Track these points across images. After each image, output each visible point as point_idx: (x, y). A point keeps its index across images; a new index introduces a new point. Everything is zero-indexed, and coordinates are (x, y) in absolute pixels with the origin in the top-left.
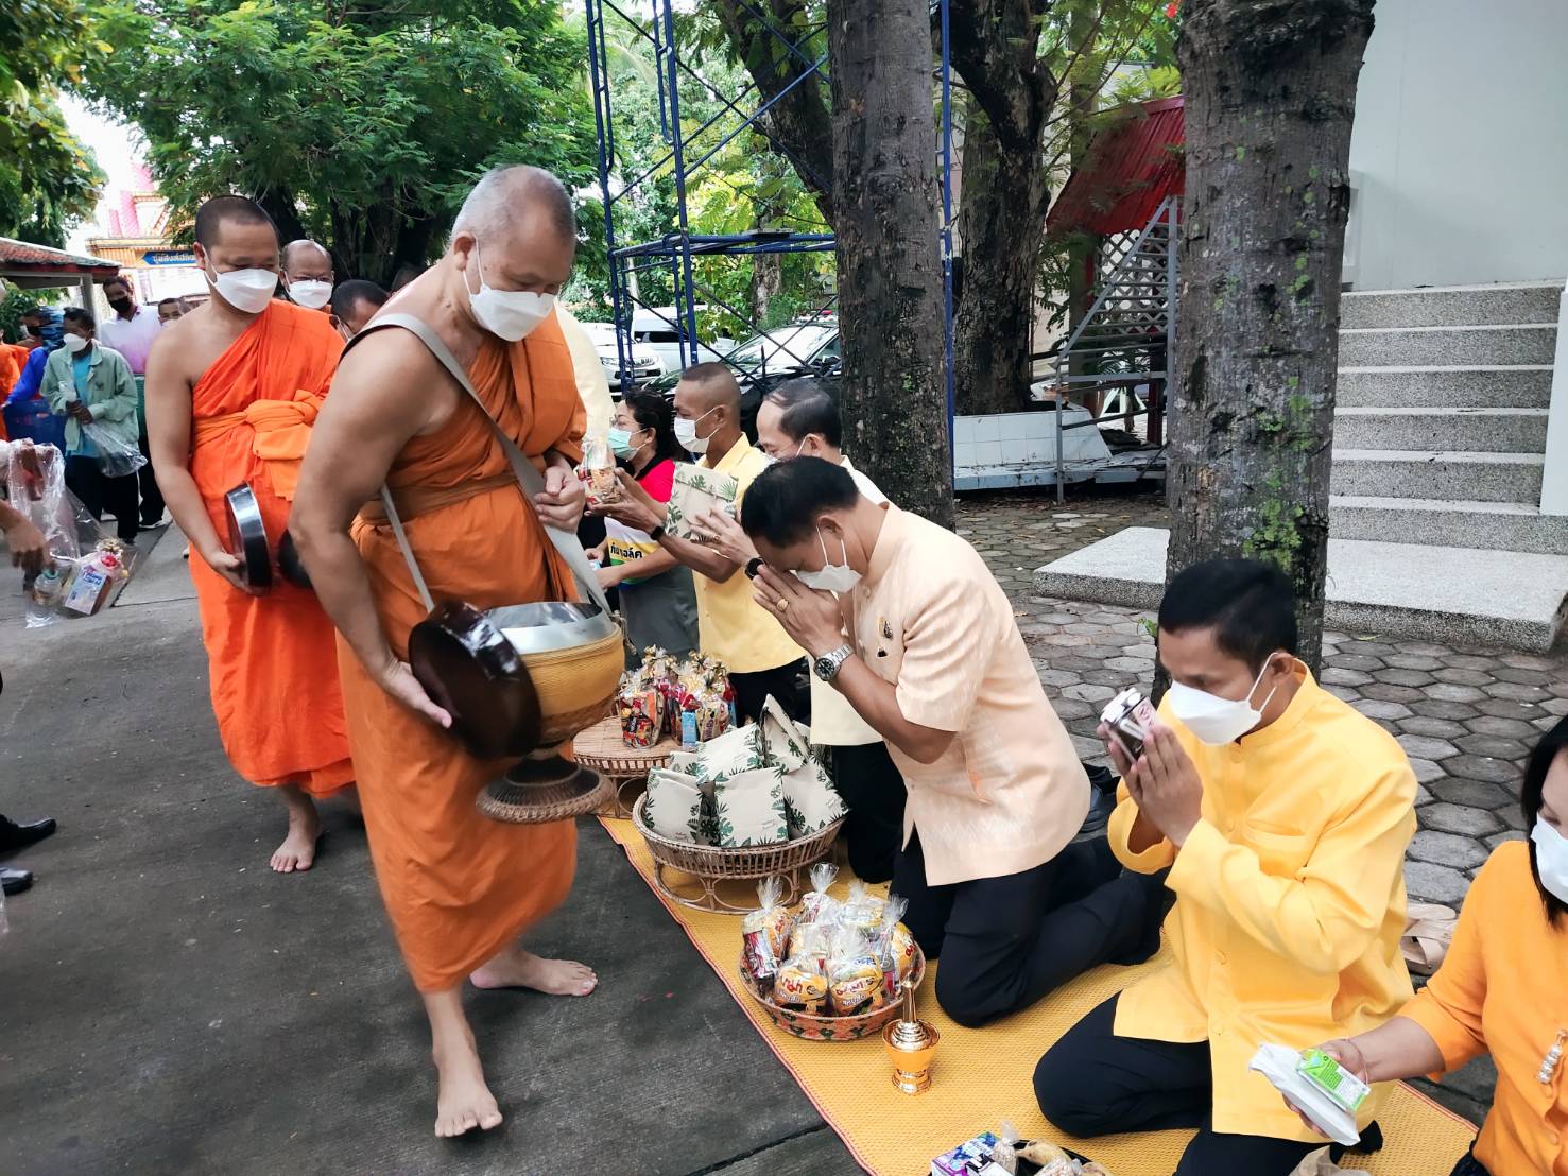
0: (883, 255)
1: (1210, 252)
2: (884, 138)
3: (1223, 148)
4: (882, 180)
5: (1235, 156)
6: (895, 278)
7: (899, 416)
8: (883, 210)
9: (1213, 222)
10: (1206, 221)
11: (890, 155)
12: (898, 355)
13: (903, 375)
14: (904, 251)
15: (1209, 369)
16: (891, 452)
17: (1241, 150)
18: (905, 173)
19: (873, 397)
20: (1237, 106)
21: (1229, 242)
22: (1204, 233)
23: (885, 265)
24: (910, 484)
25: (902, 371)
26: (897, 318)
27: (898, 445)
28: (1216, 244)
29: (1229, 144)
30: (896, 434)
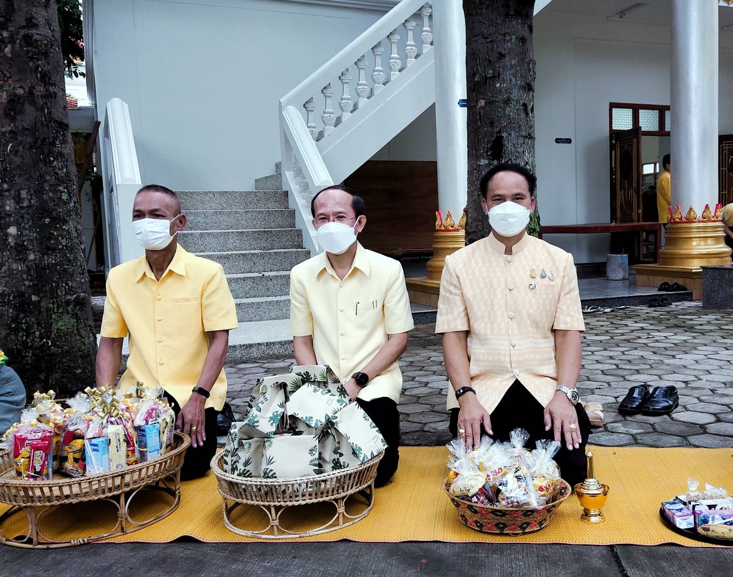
0: (37, 93)
1: (501, 84)
2: (35, 6)
3: (504, 35)
4: (36, 37)
5: (511, 39)
6: (50, 113)
7: (59, 220)
8: (38, 60)
9: (501, 69)
10: (497, 69)
11: (42, 21)
12: (56, 173)
13: (61, 188)
14: (55, 93)
15: (506, 142)
16: (54, 250)
17: (514, 37)
18: (53, 36)
19: (30, 207)
20: (512, 16)
21: (511, 80)
22: (496, 74)
23: (41, 102)
24: (72, 276)
25: (60, 185)
26: (53, 144)
27: (61, 244)
28: (504, 81)
29: (508, 33)
30: (59, 235)
